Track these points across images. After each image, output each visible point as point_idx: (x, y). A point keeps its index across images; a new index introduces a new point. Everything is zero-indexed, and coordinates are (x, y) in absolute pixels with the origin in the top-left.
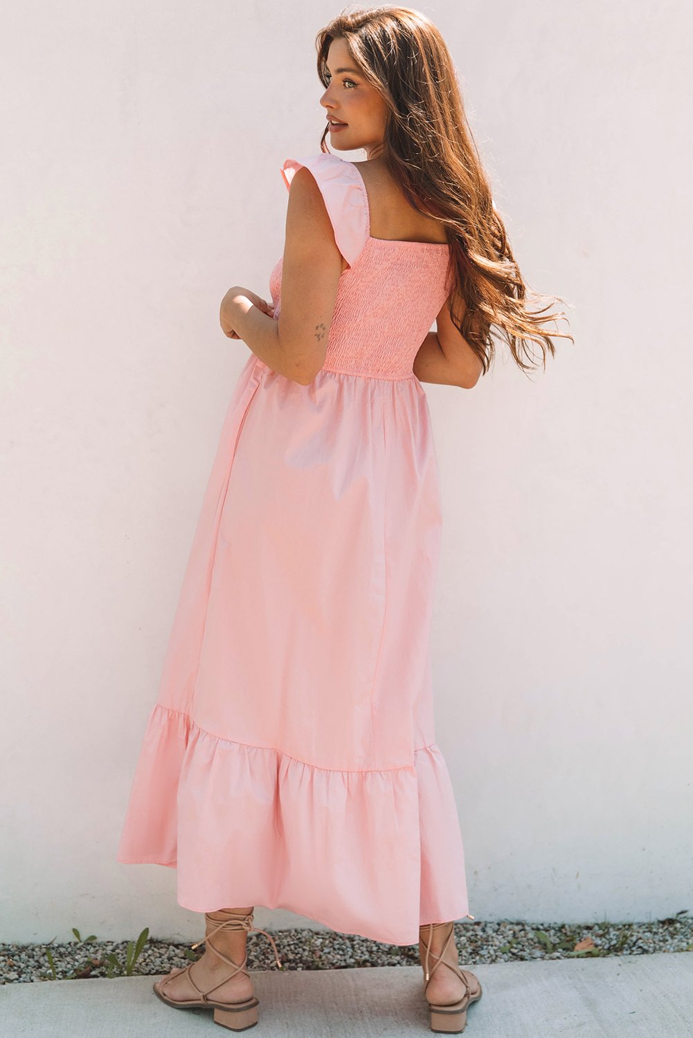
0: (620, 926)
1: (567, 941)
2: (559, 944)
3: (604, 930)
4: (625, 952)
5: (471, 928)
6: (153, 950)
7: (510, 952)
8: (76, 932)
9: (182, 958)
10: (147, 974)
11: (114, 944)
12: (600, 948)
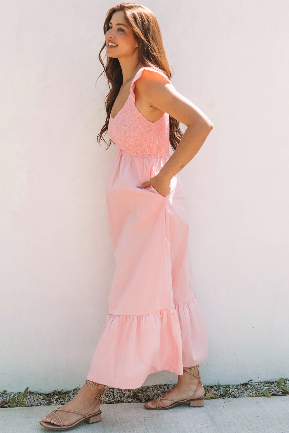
0: (225, 386)
3: (218, 388)
4: (226, 397)
5: (163, 387)
6: (30, 396)
9: (42, 399)
10: (28, 406)
11: (14, 394)
12: (216, 395)
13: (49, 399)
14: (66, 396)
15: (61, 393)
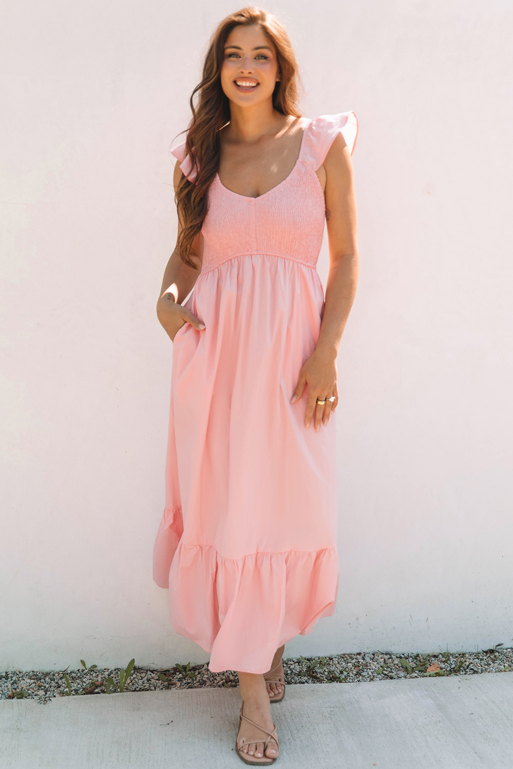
0: (457, 655)
1: (421, 665)
2: (416, 667)
3: (445, 658)
4: (461, 673)
5: (355, 657)
6: (136, 675)
7: (383, 673)
8: (83, 662)
9: (157, 680)
10: (134, 691)
11: (110, 671)
12: (444, 670)
13: (167, 679)
14: (196, 673)
15: (187, 670)
